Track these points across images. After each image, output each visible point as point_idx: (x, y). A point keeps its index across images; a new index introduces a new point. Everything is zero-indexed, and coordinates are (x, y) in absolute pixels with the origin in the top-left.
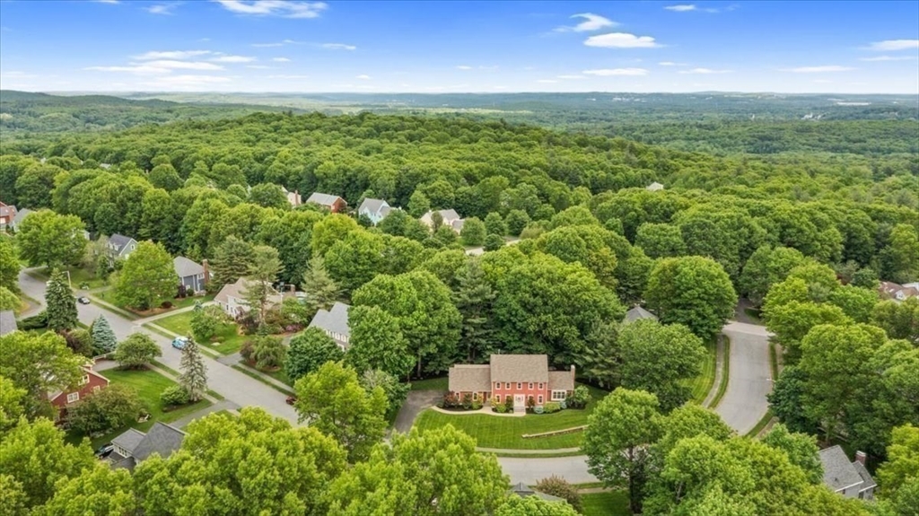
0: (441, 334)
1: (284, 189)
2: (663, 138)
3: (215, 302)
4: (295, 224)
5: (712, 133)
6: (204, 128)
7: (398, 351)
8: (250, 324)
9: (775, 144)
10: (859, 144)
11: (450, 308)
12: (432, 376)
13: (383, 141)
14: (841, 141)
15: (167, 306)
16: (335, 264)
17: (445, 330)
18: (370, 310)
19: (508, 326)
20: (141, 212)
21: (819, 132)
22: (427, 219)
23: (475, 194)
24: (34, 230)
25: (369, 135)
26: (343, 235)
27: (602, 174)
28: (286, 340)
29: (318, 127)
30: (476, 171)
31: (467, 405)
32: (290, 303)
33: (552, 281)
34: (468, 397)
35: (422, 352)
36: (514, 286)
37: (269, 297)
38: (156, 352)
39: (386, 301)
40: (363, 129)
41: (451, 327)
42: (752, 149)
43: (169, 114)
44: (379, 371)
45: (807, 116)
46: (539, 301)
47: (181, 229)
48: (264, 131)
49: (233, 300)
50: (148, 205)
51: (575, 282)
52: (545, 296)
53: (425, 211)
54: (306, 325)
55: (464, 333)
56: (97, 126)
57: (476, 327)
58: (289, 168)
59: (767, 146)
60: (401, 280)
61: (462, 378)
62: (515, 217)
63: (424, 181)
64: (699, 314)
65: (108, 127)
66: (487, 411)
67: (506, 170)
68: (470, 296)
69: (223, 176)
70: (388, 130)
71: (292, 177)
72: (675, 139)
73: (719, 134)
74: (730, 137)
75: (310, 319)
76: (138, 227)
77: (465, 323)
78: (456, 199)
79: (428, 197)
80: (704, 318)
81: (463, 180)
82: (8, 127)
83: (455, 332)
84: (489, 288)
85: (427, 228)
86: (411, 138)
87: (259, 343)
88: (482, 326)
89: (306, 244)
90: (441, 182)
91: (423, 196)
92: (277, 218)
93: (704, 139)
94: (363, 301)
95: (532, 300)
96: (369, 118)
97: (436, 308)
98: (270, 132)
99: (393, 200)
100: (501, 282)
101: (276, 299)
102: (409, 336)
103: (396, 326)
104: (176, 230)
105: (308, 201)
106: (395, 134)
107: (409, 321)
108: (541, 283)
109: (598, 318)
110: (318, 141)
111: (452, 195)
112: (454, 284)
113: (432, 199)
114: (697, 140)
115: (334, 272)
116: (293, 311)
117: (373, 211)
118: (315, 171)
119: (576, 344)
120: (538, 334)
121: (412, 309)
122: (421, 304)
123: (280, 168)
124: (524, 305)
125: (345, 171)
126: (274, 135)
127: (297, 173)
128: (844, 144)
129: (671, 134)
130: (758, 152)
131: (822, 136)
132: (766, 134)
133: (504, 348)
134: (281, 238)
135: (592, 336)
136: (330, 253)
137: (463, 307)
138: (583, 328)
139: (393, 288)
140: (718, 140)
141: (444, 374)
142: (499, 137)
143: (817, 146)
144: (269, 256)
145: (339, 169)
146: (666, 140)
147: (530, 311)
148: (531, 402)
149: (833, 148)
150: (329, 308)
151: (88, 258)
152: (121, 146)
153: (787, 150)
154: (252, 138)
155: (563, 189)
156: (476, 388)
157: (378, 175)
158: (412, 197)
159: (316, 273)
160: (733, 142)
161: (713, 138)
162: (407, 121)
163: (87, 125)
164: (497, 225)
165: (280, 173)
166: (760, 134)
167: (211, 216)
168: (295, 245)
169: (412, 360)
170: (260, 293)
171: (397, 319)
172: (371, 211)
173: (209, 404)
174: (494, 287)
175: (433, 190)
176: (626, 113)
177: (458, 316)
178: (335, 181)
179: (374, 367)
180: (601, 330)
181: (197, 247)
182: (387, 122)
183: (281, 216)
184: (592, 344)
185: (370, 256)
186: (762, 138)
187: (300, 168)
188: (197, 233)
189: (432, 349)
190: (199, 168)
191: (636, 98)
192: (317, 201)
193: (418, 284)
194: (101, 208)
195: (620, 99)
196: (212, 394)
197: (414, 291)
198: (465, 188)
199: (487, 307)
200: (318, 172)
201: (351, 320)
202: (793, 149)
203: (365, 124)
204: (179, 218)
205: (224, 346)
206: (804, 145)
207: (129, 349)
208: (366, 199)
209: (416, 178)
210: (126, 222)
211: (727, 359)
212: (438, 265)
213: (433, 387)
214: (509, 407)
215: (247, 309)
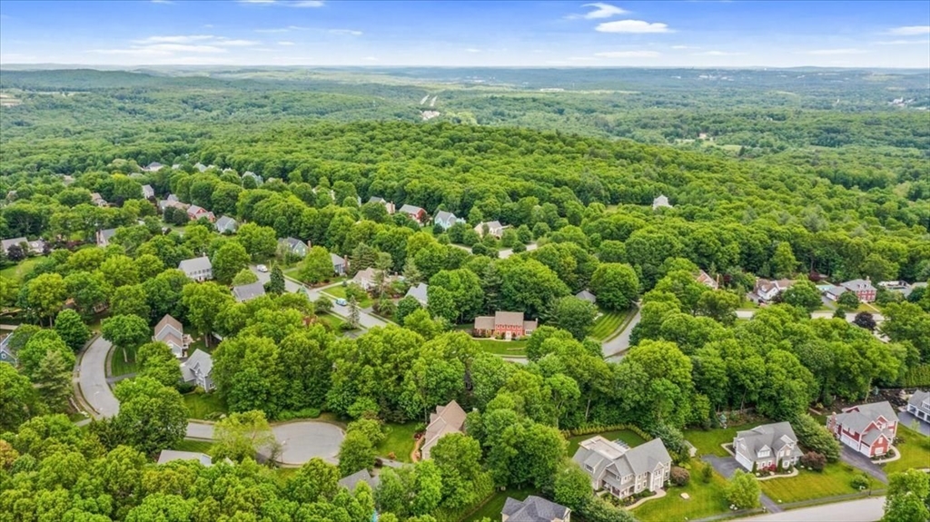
0: (472, 301)
1: (383, 200)
2: (729, 129)
3: (354, 280)
4: (397, 236)
5: (779, 124)
6: (314, 136)
7: (450, 308)
8: (375, 293)
9: (840, 137)
10: (924, 138)
11: (478, 288)
12: (468, 322)
13: (457, 152)
14: (908, 135)
15: (327, 282)
16: (420, 261)
17: (474, 298)
18: (437, 288)
19: (508, 299)
20: (301, 222)
21: (887, 125)
22: (479, 229)
23: (515, 209)
24: (248, 235)
25: (445, 146)
26: (425, 245)
27: (623, 187)
28: (396, 302)
29: (405, 137)
30: (520, 189)
31: (483, 335)
32: (395, 282)
33: (531, 276)
34: (484, 331)
35: (462, 309)
36: (511, 278)
37: (386, 279)
38: (331, 305)
39: (445, 283)
40: (440, 141)
41: (477, 297)
42: (816, 142)
43: (266, 100)
44: (441, 317)
45: (896, 101)
46: (523, 286)
47: (327, 234)
48: (363, 141)
49: (365, 279)
50: (306, 219)
51: (541, 277)
52: (526, 284)
53: (478, 222)
54: (403, 295)
55: (485, 301)
56: (205, 112)
57: (492, 298)
58: (386, 183)
59: (832, 139)
60: (453, 274)
61: (482, 323)
62: (539, 228)
63: (481, 199)
64: (614, 295)
65: (214, 113)
66: (493, 338)
67: (542, 188)
68: (489, 282)
69: (341, 190)
70: (460, 141)
71: (388, 191)
72: (741, 130)
73: (787, 125)
74: (797, 129)
75: (406, 292)
76: (299, 231)
77: (485, 295)
78: (502, 212)
79: (482, 210)
80: (617, 297)
81: (508, 198)
82: (130, 113)
83: (479, 300)
84: (499, 278)
85: (478, 235)
86: (479, 149)
87: (383, 303)
88: (495, 298)
89: (404, 248)
90: (492, 200)
91: (478, 210)
92: (385, 231)
93: (770, 130)
94: (434, 283)
95: (519, 285)
96: (447, 129)
97: (470, 287)
98: (367, 142)
99: (458, 211)
100: (505, 275)
101: (389, 280)
102: (457, 301)
103: (450, 296)
104: (322, 234)
105: (401, 210)
106: (467, 145)
107: (456, 294)
108: (525, 277)
109: (552, 296)
110: (405, 152)
111: (499, 209)
112: (482, 276)
113: (485, 212)
114: (762, 131)
115: (419, 266)
116: (397, 287)
117: (444, 220)
118: (405, 187)
119: (540, 308)
120: (523, 302)
121: (458, 288)
122: (462, 286)
123: (380, 183)
124: (515, 288)
125: (426, 188)
126: (369, 145)
127: (392, 187)
128: (910, 137)
129: (738, 125)
130: (822, 145)
131: (890, 130)
132: (832, 126)
133: (505, 309)
134: (389, 244)
135: (548, 304)
136: (418, 256)
137: (486, 288)
138: (544, 300)
139: (448, 277)
140: (784, 131)
141: (474, 321)
142: (551, 148)
143: (882, 140)
144: (387, 258)
145: (422, 187)
146: (733, 131)
147: (519, 291)
148: (514, 335)
149: (897, 142)
150: (417, 286)
151: (278, 252)
152: (259, 157)
153: (851, 142)
154: (354, 148)
155: (576, 207)
156: (488, 328)
157: (449, 193)
158: (471, 211)
159: (410, 267)
160: (798, 133)
161: (780, 129)
162: (477, 131)
163: (195, 110)
164: (525, 233)
165: (380, 187)
166: (828, 125)
167: (345, 227)
168: (397, 248)
169: (457, 313)
170: (380, 277)
171: (451, 293)
172: (443, 220)
173: (360, 330)
174: (501, 277)
175: (486, 206)
176: (707, 95)
177: (482, 292)
178: (419, 196)
179: (439, 316)
180: (553, 302)
181: (337, 246)
182: (460, 133)
183: (388, 230)
184: (548, 308)
185: (439, 258)
186: (828, 131)
187: (395, 184)
188: (337, 238)
189: (467, 308)
190: (323, 182)
191: (723, 75)
192: (406, 211)
193: (461, 276)
194: (278, 219)
195: (706, 77)
196: (361, 326)
197: (459, 279)
198: (509, 204)
199: (498, 288)
200: (408, 188)
201: (428, 293)
202: (857, 142)
203: (443, 135)
204: (325, 226)
205: (362, 304)
206: (869, 138)
207: (320, 303)
208: (440, 212)
209: (474, 196)
210: (292, 228)
211: (631, 320)
212: (474, 265)
213: (468, 327)
214: (503, 336)
215: (373, 285)
